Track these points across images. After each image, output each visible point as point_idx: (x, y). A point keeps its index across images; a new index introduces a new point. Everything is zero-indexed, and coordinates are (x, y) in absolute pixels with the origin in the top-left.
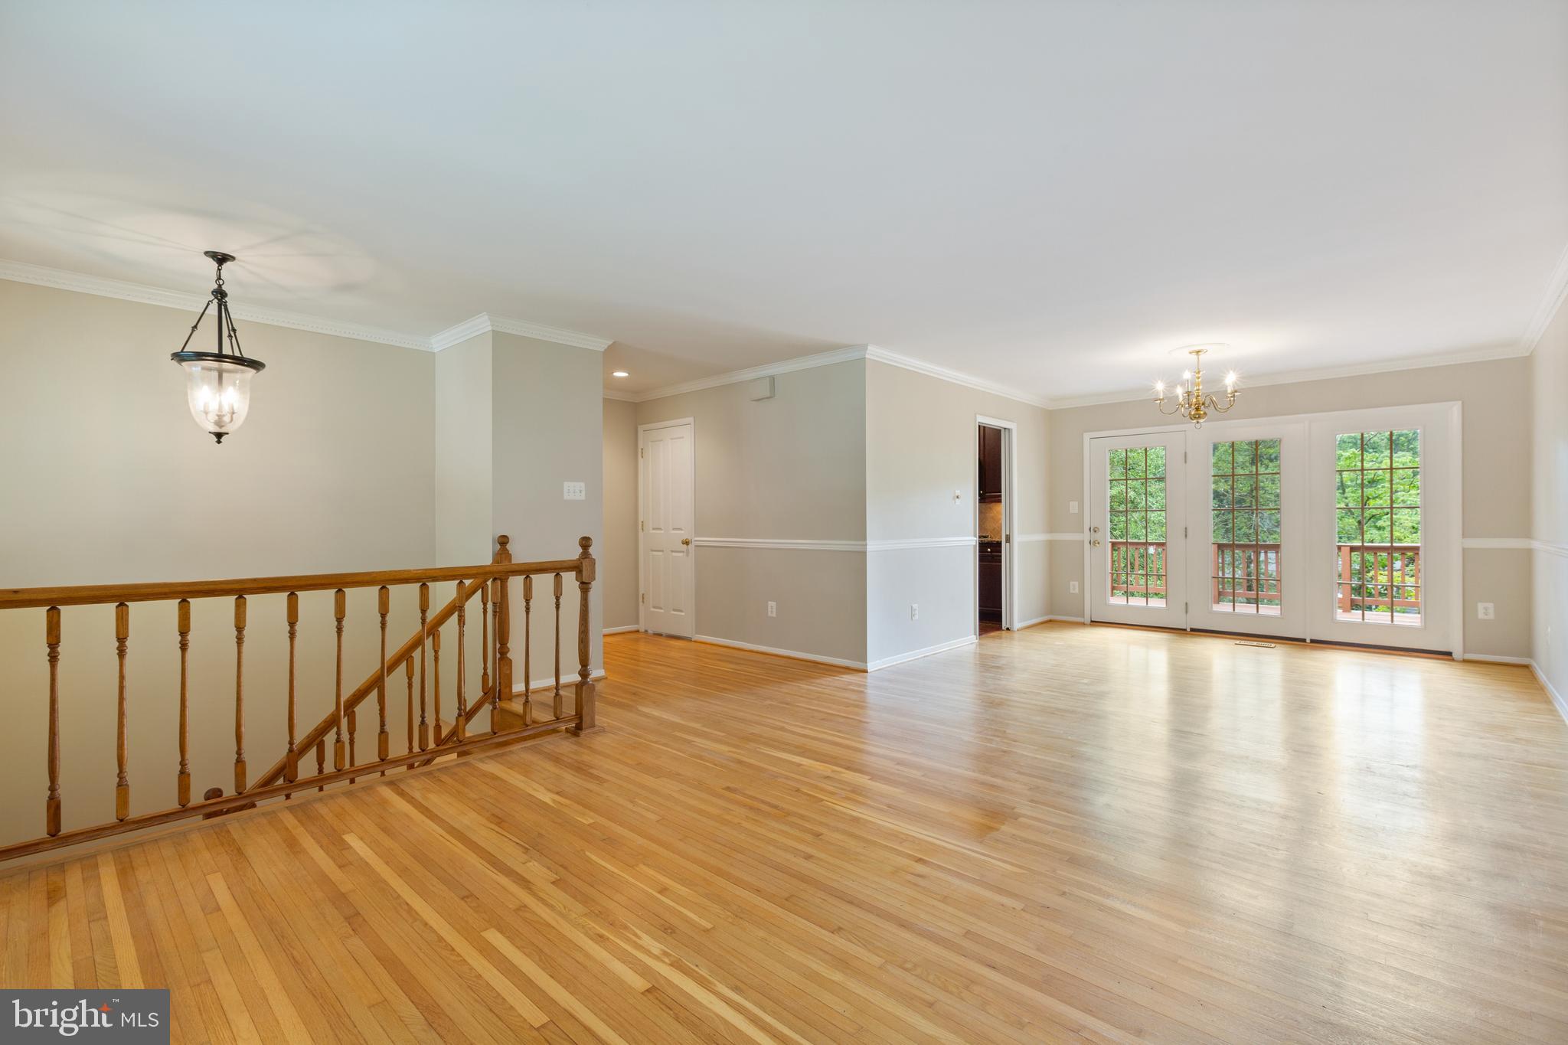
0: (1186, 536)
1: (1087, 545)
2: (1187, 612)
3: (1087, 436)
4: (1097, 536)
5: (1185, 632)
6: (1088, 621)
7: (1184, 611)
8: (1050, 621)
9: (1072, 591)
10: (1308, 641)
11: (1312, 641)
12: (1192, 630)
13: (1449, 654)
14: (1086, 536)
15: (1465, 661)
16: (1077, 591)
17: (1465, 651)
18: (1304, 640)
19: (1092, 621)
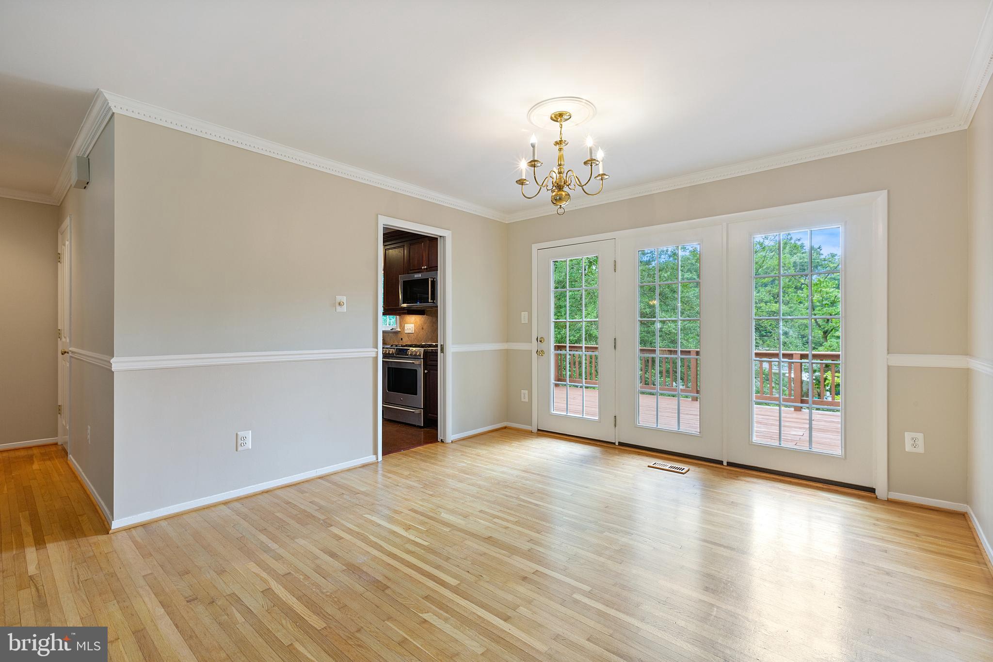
0: (615, 347)
1: (534, 355)
2: (615, 425)
3: (535, 247)
4: (543, 346)
5: (614, 446)
6: (535, 430)
7: (613, 424)
8: (505, 428)
9: (523, 400)
10: (725, 464)
11: (730, 464)
12: (621, 444)
13: (872, 490)
14: (534, 346)
15: (890, 502)
16: (527, 400)
17: (889, 489)
18: (721, 463)
19: (538, 430)
